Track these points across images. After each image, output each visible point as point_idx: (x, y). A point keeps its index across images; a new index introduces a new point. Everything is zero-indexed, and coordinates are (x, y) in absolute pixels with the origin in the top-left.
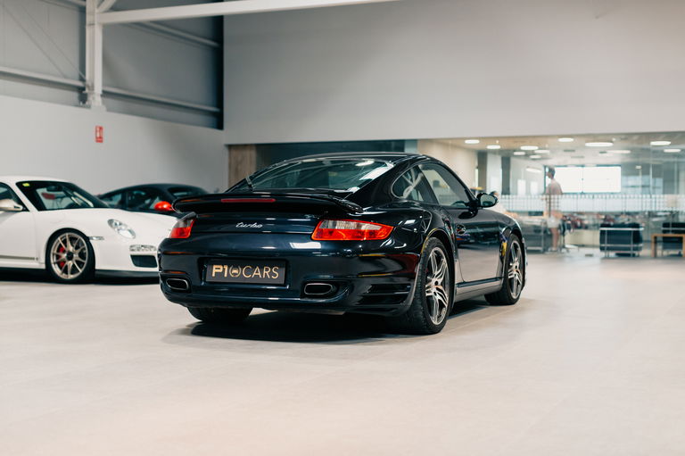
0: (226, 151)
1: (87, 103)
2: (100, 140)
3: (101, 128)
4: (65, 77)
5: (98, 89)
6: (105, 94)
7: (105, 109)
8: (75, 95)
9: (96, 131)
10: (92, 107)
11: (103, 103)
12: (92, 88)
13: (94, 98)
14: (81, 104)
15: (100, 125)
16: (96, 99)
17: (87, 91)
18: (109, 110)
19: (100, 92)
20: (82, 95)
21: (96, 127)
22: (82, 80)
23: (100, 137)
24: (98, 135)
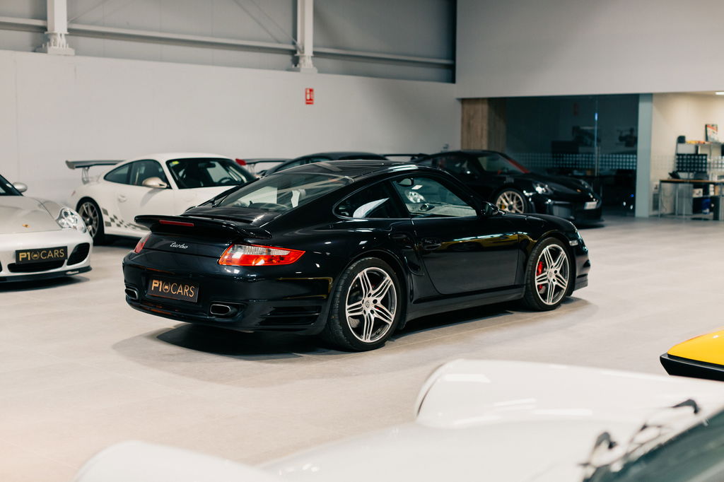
0: (459, 105)
1: (298, 66)
2: (309, 101)
3: (311, 90)
4: (279, 42)
5: (309, 51)
6: (316, 54)
7: (316, 71)
8: (288, 58)
9: (306, 94)
10: (302, 70)
11: (314, 64)
12: (303, 51)
13: (304, 61)
14: (293, 66)
15: (311, 88)
16: (307, 61)
17: (298, 54)
18: (320, 72)
19: (311, 54)
20: (295, 57)
21: (306, 89)
22: (294, 44)
23: (311, 100)
24: (308, 98)
